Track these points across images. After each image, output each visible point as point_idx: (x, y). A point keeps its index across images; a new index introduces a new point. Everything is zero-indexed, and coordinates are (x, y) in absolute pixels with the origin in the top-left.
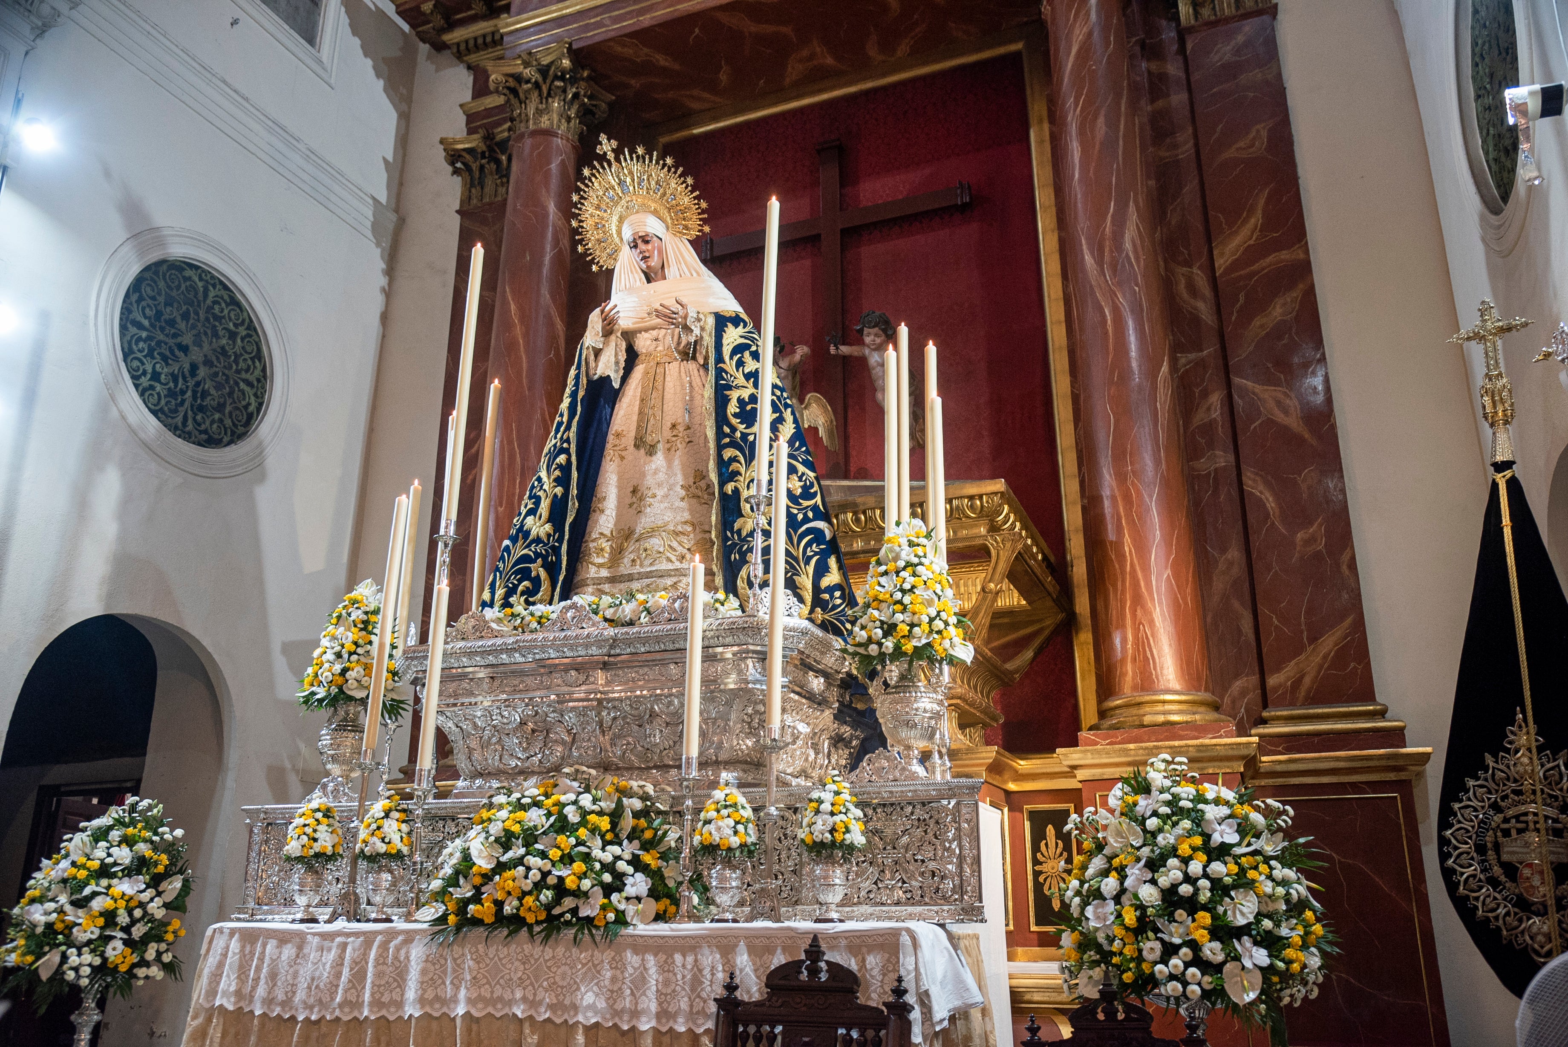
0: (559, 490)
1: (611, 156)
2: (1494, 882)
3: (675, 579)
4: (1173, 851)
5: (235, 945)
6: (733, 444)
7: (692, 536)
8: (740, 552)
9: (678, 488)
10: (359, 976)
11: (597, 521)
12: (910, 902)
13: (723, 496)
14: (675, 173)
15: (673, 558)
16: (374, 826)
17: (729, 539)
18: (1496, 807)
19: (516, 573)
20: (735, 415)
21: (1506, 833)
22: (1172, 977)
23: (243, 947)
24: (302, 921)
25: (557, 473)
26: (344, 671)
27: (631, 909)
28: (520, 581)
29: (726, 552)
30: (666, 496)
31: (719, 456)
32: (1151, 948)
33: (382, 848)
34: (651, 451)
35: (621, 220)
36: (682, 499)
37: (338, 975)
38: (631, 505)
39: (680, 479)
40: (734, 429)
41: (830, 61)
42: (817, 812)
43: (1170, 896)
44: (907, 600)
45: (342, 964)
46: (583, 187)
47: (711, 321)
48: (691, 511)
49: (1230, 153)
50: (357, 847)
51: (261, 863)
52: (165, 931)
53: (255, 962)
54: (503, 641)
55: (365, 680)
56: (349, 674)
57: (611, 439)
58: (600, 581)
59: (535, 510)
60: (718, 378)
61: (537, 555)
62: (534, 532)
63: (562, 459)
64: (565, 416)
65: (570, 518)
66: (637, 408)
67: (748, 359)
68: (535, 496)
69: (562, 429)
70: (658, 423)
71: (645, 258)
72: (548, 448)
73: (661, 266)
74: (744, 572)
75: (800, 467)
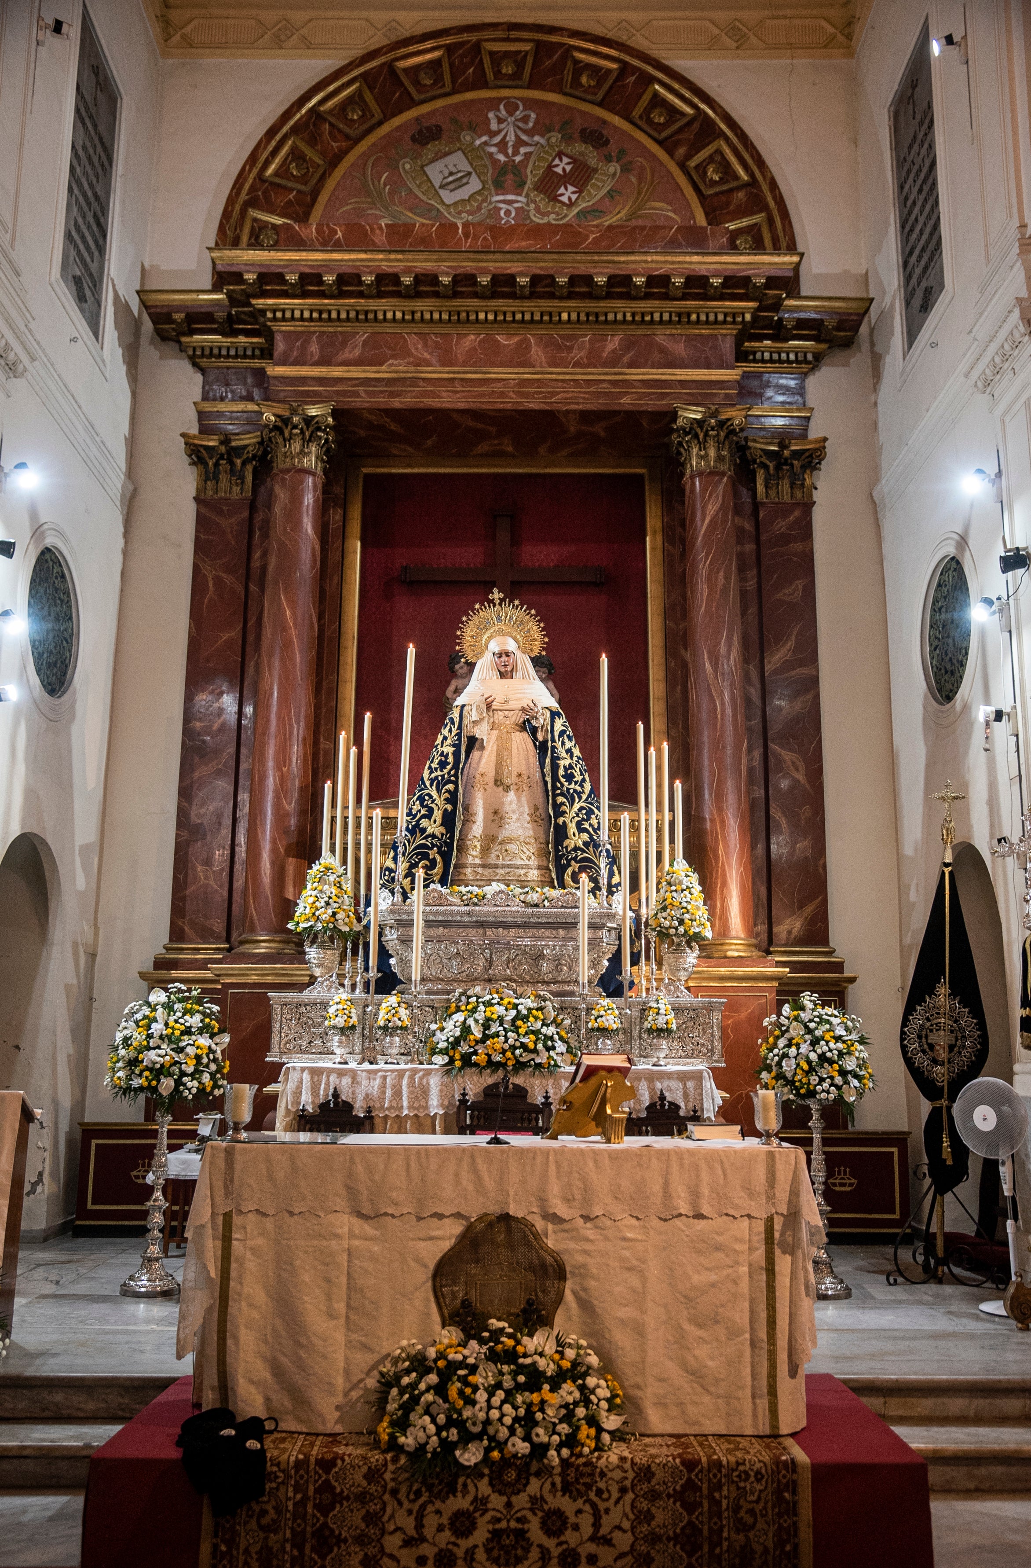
0: (449, 807)
1: (497, 602)
2: (924, 1051)
3: (526, 871)
4: (823, 1038)
5: (306, 1076)
6: (562, 794)
7: (535, 845)
8: (567, 859)
9: (526, 816)
10: (398, 1093)
11: (471, 828)
12: (687, 1057)
13: (556, 824)
14: (534, 619)
15: (525, 858)
16: (393, 1011)
17: (561, 851)
18: (928, 1019)
19: (417, 854)
20: (563, 776)
21: (931, 1031)
22: (823, 1091)
23: (312, 1078)
24: (340, 1063)
25: (447, 795)
26: (334, 914)
27: (559, 1059)
28: (420, 860)
29: (558, 858)
30: (518, 819)
31: (554, 801)
32: (814, 1079)
33: (399, 1023)
34: (507, 789)
35: (490, 637)
36: (529, 823)
37: (384, 1093)
38: (493, 821)
39: (526, 810)
40: (562, 785)
41: (510, 449)
42: (658, 1014)
43: (822, 1058)
44: (689, 907)
45: (385, 1087)
46: (472, 613)
47: (548, 714)
48: (534, 831)
49: (779, 596)
50: (381, 1023)
51: (281, 1028)
52: (224, 1067)
53: (323, 1086)
54: (456, 908)
55: (347, 920)
56: (338, 916)
57: (478, 776)
58: (475, 866)
59: (429, 816)
60: (553, 752)
61: (433, 845)
62: (429, 831)
63: (450, 787)
64: (451, 759)
65: (458, 826)
66: (494, 758)
67: (566, 740)
68: (427, 806)
69: (449, 767)
70: (510, 772)
71: (505, 666)
72: (433, 775)
73: (512, 671)
74: (569, 871)
75: (596, 811)
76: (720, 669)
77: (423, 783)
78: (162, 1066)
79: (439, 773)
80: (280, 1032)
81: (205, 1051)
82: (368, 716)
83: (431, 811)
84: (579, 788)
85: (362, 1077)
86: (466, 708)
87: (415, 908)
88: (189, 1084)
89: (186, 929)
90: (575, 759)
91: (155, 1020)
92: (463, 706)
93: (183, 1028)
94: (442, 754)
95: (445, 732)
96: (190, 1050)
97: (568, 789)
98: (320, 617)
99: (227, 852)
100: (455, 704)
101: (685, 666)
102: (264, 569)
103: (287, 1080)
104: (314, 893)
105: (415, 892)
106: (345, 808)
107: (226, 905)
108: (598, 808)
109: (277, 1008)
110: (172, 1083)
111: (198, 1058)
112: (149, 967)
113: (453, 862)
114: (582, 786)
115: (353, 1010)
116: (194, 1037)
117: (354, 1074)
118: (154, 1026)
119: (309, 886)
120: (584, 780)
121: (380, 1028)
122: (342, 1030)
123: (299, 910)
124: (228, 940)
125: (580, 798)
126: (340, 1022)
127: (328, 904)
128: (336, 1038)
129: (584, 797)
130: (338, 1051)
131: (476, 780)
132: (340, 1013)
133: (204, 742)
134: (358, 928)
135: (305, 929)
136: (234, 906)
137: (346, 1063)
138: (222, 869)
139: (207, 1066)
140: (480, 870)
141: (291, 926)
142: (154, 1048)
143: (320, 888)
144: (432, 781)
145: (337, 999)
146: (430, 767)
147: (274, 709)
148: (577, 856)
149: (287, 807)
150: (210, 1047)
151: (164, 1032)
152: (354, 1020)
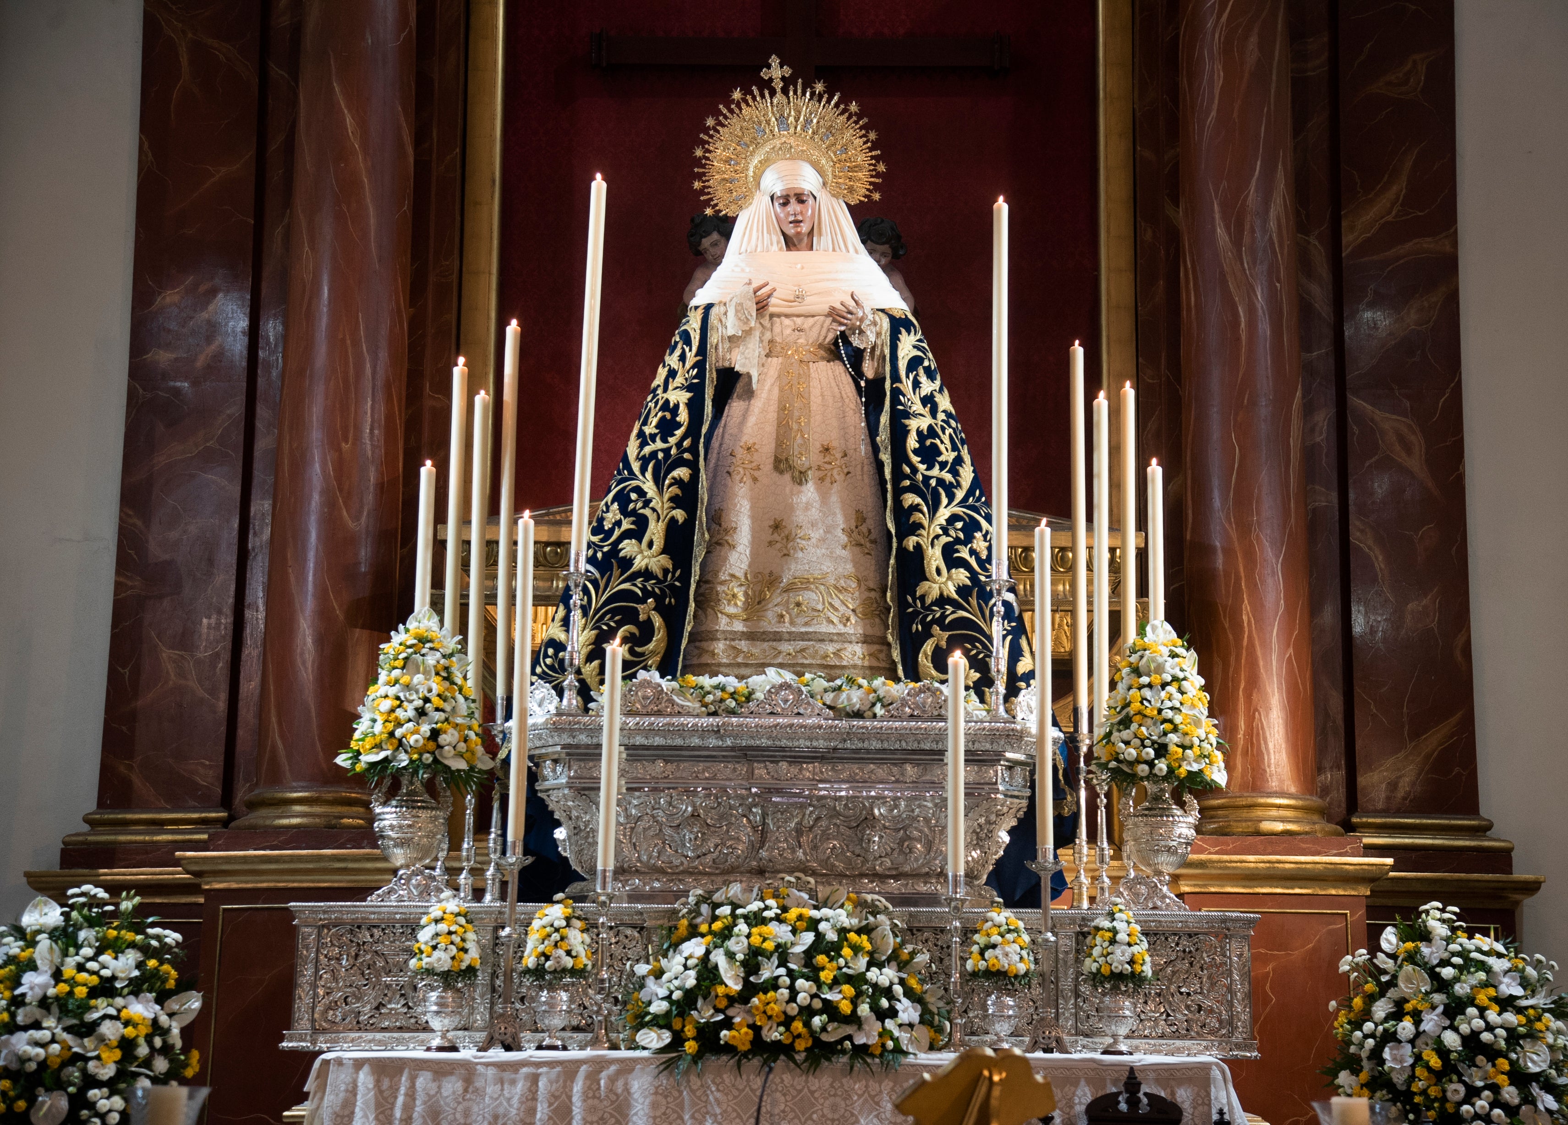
0: (680, 515)
1: (778, 85)
3: (838, 646)
5: (365, 1078)
6: (914, 489)
7: (857, 594)
8: (923, 622)
9: (839, 533)
10: (562, 1113)
11: (726, 559)
12: (1177, 1036)
13: (901, 550)
14: (856, 122)
15: (835, 620)
16: (556, 936)
17: (910, 606)
19: (614, 612)
20: (916, 452)
23: (378, 1083)
24: (440, 1049)
25: (675, 490)
26: (435, 734)
27: (905, 1040)
28: (620, 624)
29: (904, 621)
30: (822, 540)
31: (898, 502)
33: (569, 962)
34: (800, 478)
35: (765, 163)
36: (845, 547)
37: (532, 1111)
38: (771, 543)
39: (840, 520)
40: (915, 470)
42: (1112, 942)
43: (1471, 1044)
44: (1178, 719)
45: (534, 1099)
46: (725, 111)
47: (886, 324)
48: (856, 564)
49: (1377, 87)
50: (530, 961)
51: (317, 976)
52: (185, 1065)
53: (400, 1100)
54: (691, 721)
55: (462, 746)
56: (443, 739)
57: (740, 453)
58: (733, 636)
59: (638, 533)
60: (895, 401)
61: (647, 594)
62: (639, 563)
63: (682, 473)
64: (683, 416)
65: (699, 553)
66: (772, 416)
67: (923, 378)
68: (634, 512)
69: (679, 433)
70: (806, 442)
71: (797, 222)
72: (647, 450)
73: (811, 233)
74: (928, 647)
75: (984, 524)
76: (1246, 239)
77: (627, 466)
78: (43, 1065)
79: (659, 444)
80: (314, 986)
81: (144, 1030)
82: (513, 328)
83: (642, 523)
84: (948, 477)
85: (487, 1080)
86: (714, 312)
87: (605, 721)
88: (103, 1105)
89: (137, 781)
90: (941, 416)
91: (32, 966)
92: (709, 307)
93: (94, 980)
94: (666, 406)
95: (672, 360)
96: (109, 1030)
97: (927, 479)
98: (420, 137)
99: (227, 620)
100: (693, 303)
101: (1173, 238)
102: (297, 29)
103: (322, 1087)
104: (392, 691)
105: (605, 688)
106: (465, 520)
107: (223, 729)
108: (988, 518)
109: (309, 936)
110: (63, 1103)
111: (127, 1045)
112: (50, 861)
113: (688, 628)
114: (955, 473)
115: (471, 936)
116: (119, 1001)
117: (468, 1070)
118: (29, 978)
119: (383, 676)
120: (959, 461)
121: (527, 971)
122: (448, 978)
123: (362, 727)
124: (226, 802)
125: (951, 497)
126: (441, 959)
127: (421, 713)
128: (433, 996)
129: (960, 495)
130: (436, 1023)
131: (737, 461)
132: (443, 941)
133: (177, 392)
134: (485, 763)
135: (373, 765)
136: (241, 732)
137: (454, 1049)
138: (217, 655)
139: (147, 1063)
140: (743, 645)
141: (342, 760)
142: (25, 1028)
143: (405, 679)
144: (644, 461)
145: (435, 911)
146: (641, 434)
147: (323, 322)
148: (943, 616)
149: (351, 524)
150: (155, 1021)
151: (51, 992)
152: (473, 955)
